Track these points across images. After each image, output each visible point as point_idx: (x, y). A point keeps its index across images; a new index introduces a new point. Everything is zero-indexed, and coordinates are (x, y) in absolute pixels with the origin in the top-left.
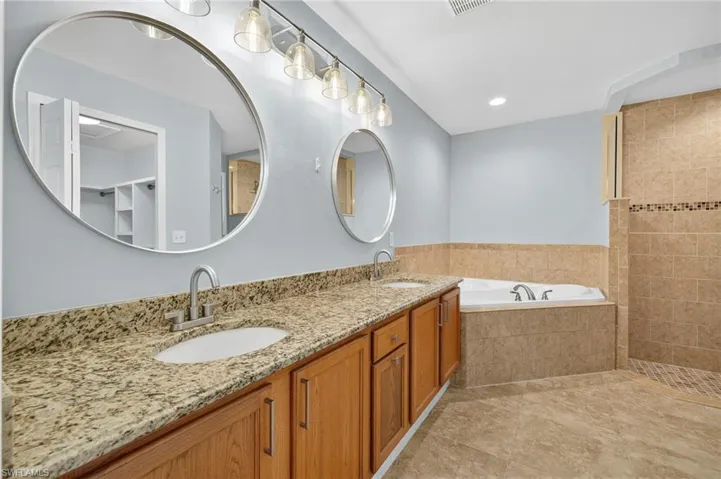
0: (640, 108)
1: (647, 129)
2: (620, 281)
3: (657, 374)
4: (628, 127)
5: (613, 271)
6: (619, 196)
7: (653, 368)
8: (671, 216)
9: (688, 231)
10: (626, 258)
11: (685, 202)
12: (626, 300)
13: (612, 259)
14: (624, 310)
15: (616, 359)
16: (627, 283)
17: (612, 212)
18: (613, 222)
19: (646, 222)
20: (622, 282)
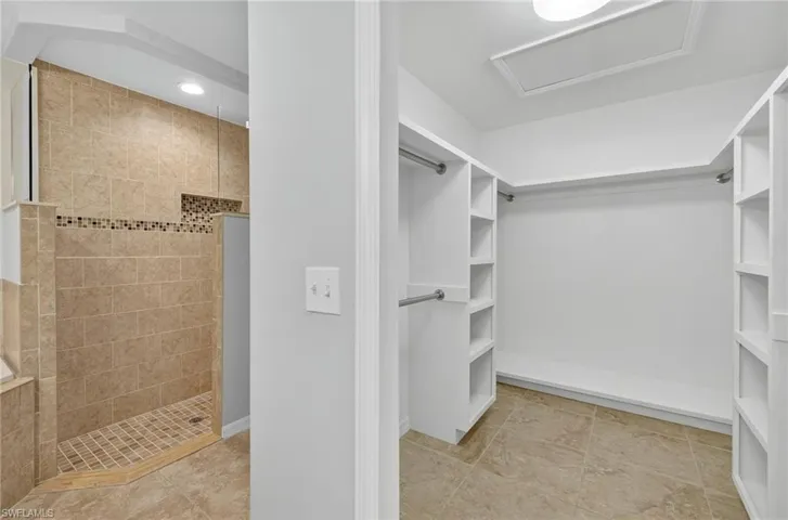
0: (66, 77)
1: (75, 111)
2: (42, 338)
3: (98, 452)
4: (47, 95)
5: (28, 324)
6: (36, 200)
7: (91, 444)
8: (109, 235)
9: (128, 254)
10: (52, 300)
11: (123, 219)
12: (53, 366)
13: (27, 305)
14: (49, 383)
15: (36, 468)
16: (53, 338)
17: (24, 224)
18: (27, 241)
19: (76, 243)
20: (45, 337)
